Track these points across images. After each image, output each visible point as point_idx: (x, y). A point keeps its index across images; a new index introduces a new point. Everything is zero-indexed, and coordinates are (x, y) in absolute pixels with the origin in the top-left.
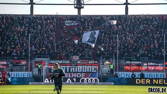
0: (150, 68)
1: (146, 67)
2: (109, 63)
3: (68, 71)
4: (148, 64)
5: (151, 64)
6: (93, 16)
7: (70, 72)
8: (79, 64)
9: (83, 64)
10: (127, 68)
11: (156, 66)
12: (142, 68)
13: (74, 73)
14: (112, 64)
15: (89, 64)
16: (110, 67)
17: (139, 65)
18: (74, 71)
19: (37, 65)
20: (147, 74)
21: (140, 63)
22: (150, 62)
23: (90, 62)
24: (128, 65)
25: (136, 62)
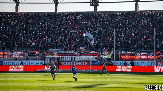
0: (142, 57)
1: (139, 57)
2: (108, 53)
3: (73, 60)
4: (140, 54)
5: (144, 54)
6: (106, 12)
7: (75, 60)
8: (82, 54)
9: (86, 54)
10: (124, 57)
11: (147, 55)
12: (136, 57)
13: (78, 61)
14: (109, 54)
15: (90, 54)
16: (108, 56)
17: (133, 55)
18: (78, 60)
19: (48, 54)
20: (140, 62)
21: (134, 53)
22: (142, 52)
23: (91, 52)
24: (124, 55)
25: (131, 53)
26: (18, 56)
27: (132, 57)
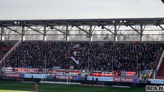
0: (105, 74)
4: (104, 72)
5: (106, 72)
9: (72, 71)
10: (94, 74)
11: (109, 73)
12: (102, 74)
17: (100, 73)
20: (104, 78)
23: (75, 70)
25: (99, 71)
26: (33, 71)
27: (99, 74)
